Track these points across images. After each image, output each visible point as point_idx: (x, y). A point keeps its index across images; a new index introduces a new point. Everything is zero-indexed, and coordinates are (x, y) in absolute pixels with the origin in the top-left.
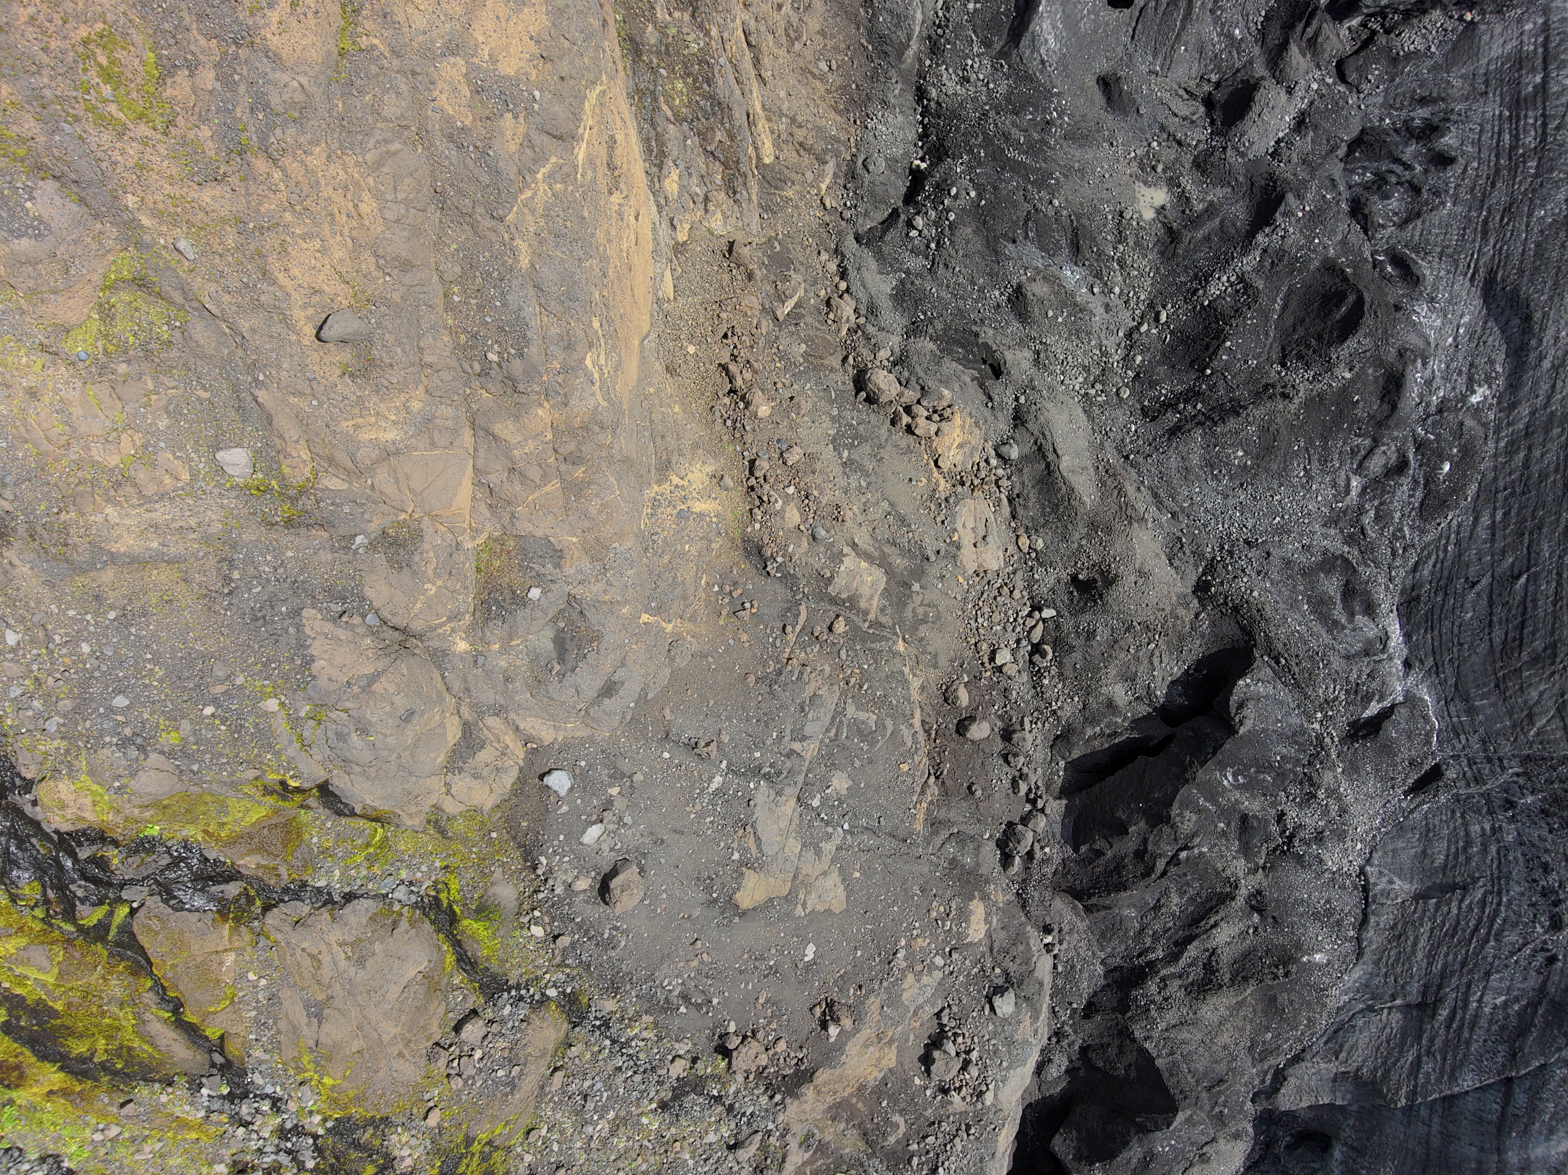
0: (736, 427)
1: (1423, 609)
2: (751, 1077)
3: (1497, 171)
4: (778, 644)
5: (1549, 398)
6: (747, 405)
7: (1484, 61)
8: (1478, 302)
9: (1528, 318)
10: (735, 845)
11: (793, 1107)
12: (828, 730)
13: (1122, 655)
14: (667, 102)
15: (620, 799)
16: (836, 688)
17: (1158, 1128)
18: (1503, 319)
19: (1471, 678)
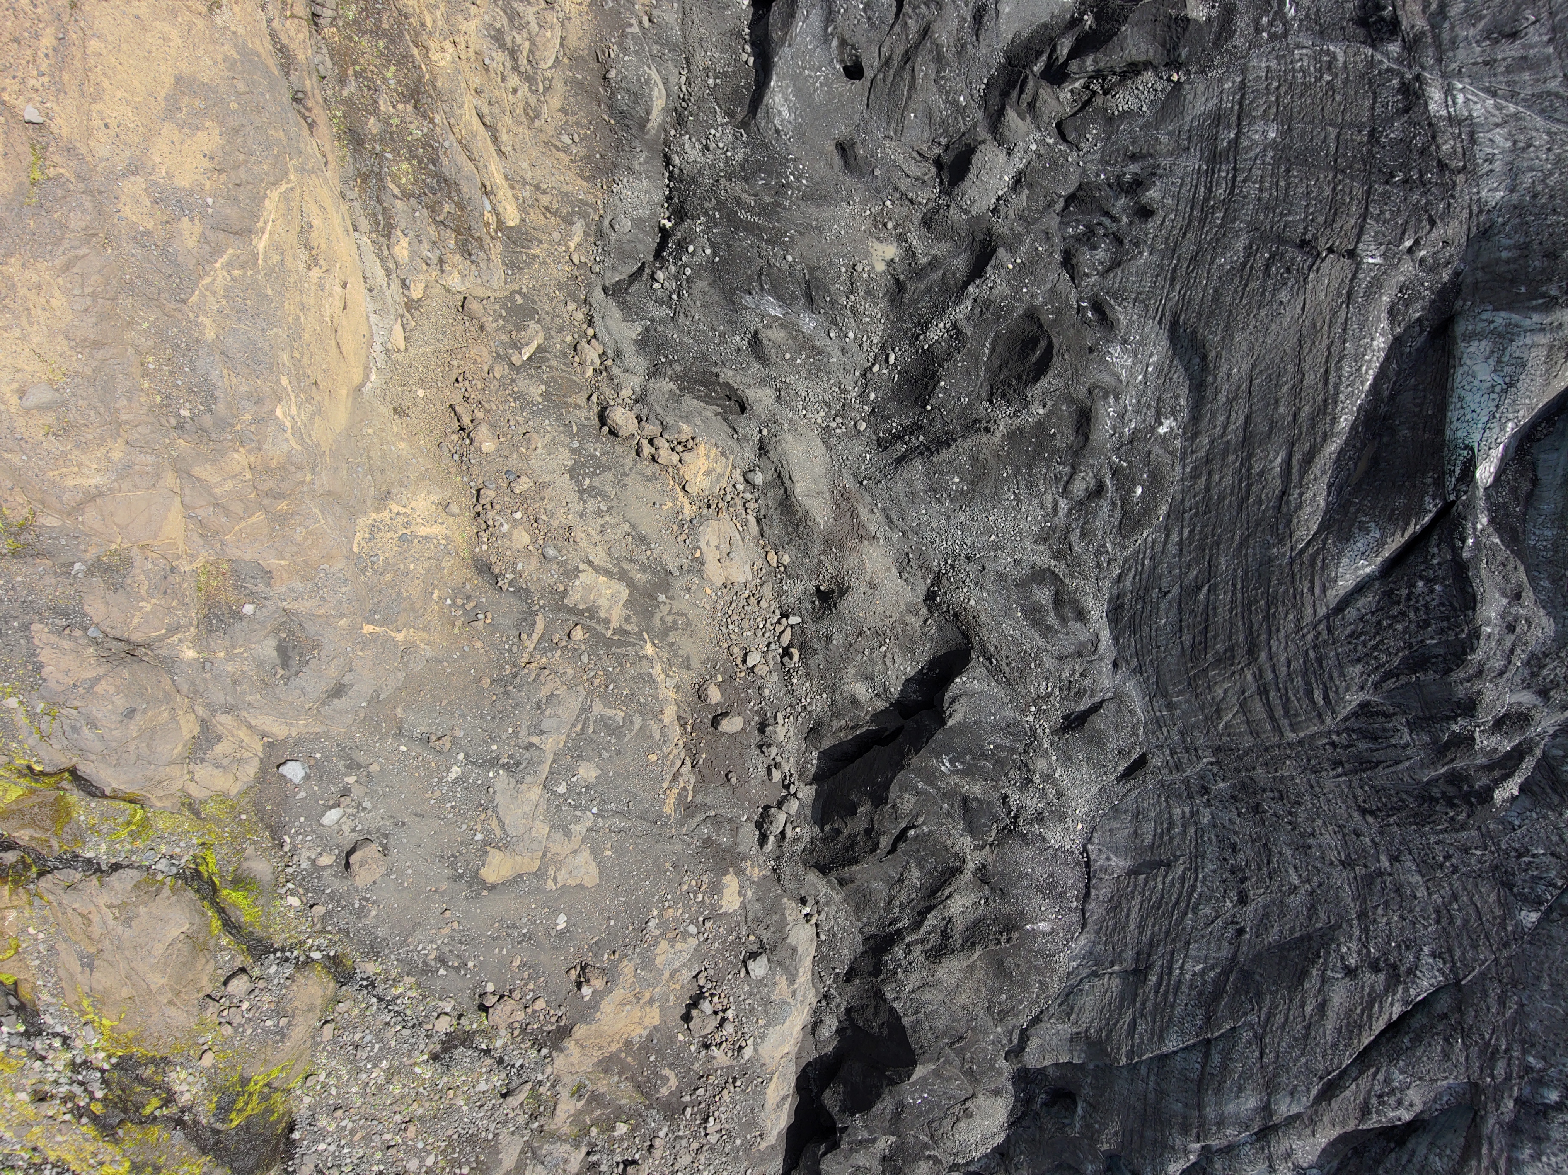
0: (463, 461)
1: (1127, 615)
2: (516, 1033)
3: (1190, 221)
4: (515, 649)
5: (1225, 428)
6: (472, 441)
7: (1188, 119)
8: (1165, 343)
9: (1204, 358)
10: (479, 827)
11: (560, 1062)
12: (573, 726)
13: (859, 657)
14: (394, 182)
15: (357, 786)
16: (580, 688)
17: (902, 1081)
18: (1187, 358)
19: (1168, 676)
